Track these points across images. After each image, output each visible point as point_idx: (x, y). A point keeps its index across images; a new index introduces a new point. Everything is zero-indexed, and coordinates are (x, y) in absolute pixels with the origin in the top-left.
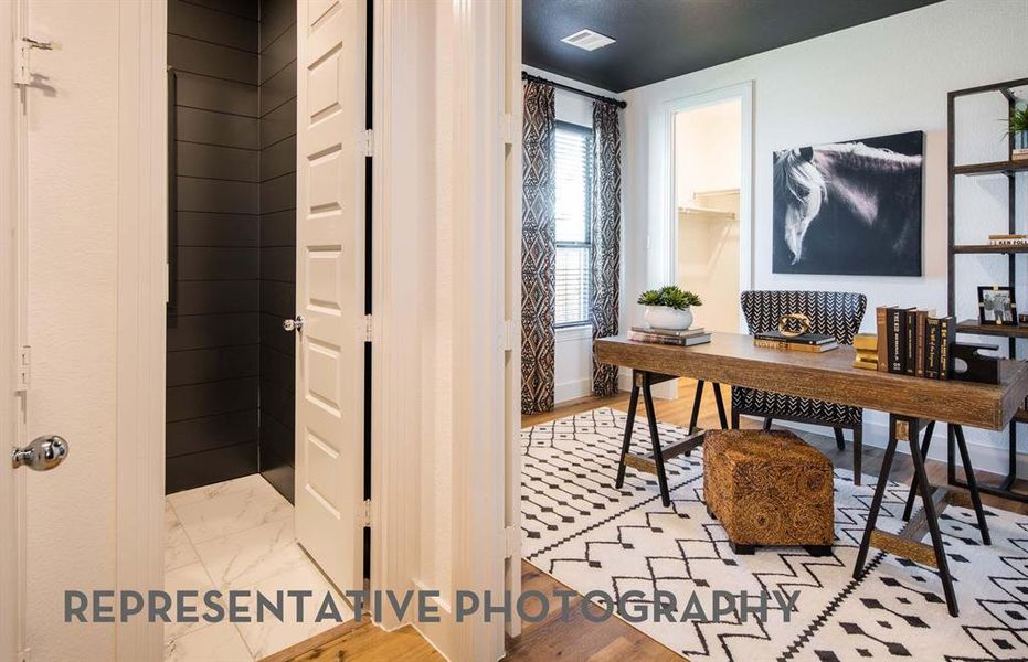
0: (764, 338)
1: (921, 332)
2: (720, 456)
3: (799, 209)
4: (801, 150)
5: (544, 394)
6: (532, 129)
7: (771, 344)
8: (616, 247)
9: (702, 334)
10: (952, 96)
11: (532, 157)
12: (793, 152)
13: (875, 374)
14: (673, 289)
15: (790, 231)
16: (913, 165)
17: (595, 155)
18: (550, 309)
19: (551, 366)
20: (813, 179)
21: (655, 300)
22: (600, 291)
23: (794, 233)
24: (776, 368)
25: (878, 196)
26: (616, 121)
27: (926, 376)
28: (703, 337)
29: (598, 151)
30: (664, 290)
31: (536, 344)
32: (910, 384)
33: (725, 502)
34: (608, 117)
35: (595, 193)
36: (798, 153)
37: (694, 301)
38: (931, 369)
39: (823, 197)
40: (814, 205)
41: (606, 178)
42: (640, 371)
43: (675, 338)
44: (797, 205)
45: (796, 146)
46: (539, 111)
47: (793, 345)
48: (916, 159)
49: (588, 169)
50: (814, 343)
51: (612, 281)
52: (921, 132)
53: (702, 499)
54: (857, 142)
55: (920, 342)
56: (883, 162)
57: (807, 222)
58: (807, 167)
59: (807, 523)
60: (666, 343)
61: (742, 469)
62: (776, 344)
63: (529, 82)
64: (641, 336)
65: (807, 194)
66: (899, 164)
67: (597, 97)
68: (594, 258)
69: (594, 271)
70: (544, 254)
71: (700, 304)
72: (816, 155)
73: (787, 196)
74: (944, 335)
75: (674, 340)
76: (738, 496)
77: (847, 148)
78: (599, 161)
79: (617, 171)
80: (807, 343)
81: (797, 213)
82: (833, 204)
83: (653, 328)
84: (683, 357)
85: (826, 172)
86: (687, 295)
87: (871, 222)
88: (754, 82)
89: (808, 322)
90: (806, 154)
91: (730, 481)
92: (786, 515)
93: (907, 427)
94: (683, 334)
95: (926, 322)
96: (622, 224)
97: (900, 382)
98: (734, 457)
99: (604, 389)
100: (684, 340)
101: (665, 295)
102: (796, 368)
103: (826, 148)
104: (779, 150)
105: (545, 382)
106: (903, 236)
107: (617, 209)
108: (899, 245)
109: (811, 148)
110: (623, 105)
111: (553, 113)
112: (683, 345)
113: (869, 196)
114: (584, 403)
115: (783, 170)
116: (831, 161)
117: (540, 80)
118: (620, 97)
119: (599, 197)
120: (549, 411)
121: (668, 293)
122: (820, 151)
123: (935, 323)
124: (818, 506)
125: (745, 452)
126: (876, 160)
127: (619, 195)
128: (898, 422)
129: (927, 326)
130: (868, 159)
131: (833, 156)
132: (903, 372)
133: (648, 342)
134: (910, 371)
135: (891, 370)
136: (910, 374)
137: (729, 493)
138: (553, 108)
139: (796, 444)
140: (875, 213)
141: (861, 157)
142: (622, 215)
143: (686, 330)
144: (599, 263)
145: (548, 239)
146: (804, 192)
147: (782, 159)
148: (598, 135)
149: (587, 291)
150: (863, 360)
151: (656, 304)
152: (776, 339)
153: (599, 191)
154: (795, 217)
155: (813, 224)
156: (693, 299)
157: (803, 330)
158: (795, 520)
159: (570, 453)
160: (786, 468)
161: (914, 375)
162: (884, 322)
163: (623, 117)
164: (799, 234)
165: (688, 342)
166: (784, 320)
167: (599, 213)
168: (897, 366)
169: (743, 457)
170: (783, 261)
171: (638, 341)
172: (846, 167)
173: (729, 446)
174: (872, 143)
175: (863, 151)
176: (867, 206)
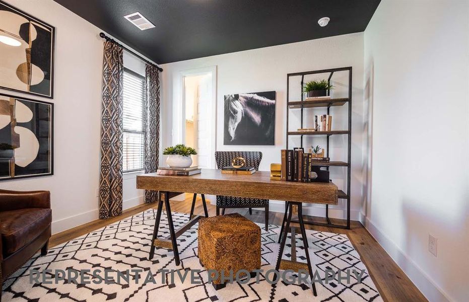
0: (226, 169)
1: (300, 161)
2: (208, 235)
3: (234, 119)
4: (235, 95)
5: (116, 207)
6: (108, 66)
7: (229, 172)
8: (158, 134)
9: (197, 169)
10: (289, 75)
11: (108, 81)
12: (232, 96)
13: (281, 182)
14: (182, 146)
15: (230, 128)
16: (273, 103)
17: (147, 90)
18: (119, 162)
19: (120, 192)
20: (239, 106)
21: (172, 152)
22: (149, 154)
23: (232, 129)
24: (236, 183)
25: (261, 114)
26: (158, 76)
27: (302, 181)
28: (197, 171)
29: (148, 88)
30: (177, 146)
31: (110, 182)
32: (299, 186)
33: (211, 261)
34: (154, 74)
35: (147, 108)
36: (233, 96)
37: (193, 152)
38: (305, 178)
39: (242, 114)
40: (239, 117)
41: (152, 101)
42: (163, 192)
43: (184, 171)
44: (233, 117)
45: (233, 93)
46: (112, 57)
47: (239, 172)
48: (273, 102)
49: (143, 96)
50: (249, 170)
51: (155, 149)
52: (275, 92)
53: (197, 255)
54: (255, 93)
55: (300, 165)
56: (263, 102)
57: (237, 124)
58: (237, 102)
59: (250, 262)
60: (178, 175)
61: (220, 242)
62: (232, 172)
63: (107, 41)
64: (164, 172)
65: (237, 113)
66: (268, 103)
67: (148, 62)
68: (146, 138)
69: (146, 145)
70: (116, 133)
71: (196, 154)
72: (240, 98)
73: (229, 113)
74: (310, 161)
75: (182, 173)
76: (218, 258)
77: (251, 96)
78: (148, 93)
79: (158, 99)
80: (245, 170)
81: (233, 120)
82: (246, 117)
83: (171, 167)
84: (188, 181)
85: (243, 104)
86: (189, 149)
87: (259, 124)
88: (217, 66)
89: (244, 161)
90: (237, 97)
91: (214, 250)
92: (241, 261)
93: (297, 207)
94: (187, 169)
95: (303, 155)
96: (161, 123)
97: (294, 186)
98: (216, 235)
99: (150, 200)
100: (188, 172)
101: (178, 149)
102: (246, 182)
103: (243, 95)
104: (226, 95)
105: (116, 200)
106: (269, 130)
107: (158, 116)
108: (268, 133)
109: (238, 95)
110: (161, 70)
111: (122, 62)
112: (187, 175)
113: (258, 115)
114: (140, 208)
115: (228, 102)
116: (245, 100)
117: (113, 41)
118: (160, 66)
119: (148, 109)
120: (119, 215)
121: (179, 148)
122: (241, 96)
123: (307, 155)
124: (255, 252)
125: (220, 231)
126: (261, 101)
127: (159, 110)
128: (293, 205)
129: (303, 158)
130: (258, 100)
131: (246, 98)
132: (292, 180)
133: (168, 175)
134: (295, 179)
135: (287, 180)
136: (295, 181)
137: (213, 256)
138: (122, 59)
139: (243, 220)
140: (260, 121)
141: (256, 100)
142: (161, 119)
143: (189, 167)
144: (149, 141)
145: (118, 126)
146: (235, 112)
147: (227, 98)
148: (148, 80)
149: (143, 155)
150: (274, 176)
151: (173, 153)
152: (232, 169)
153: (149, 107)
154: (232, 122)
155: (238, 125)
156: (193, 151)
157: (242, 165)
158: (245, 262)
159: (126, 240)
160: (241, 236)
161: (297, 181)
162: (285, 157)
163: (161, 76)
164: (234, 129)
165: (190, 173)
166: (234, 161)
167: (149, 117)
168: (290, 178)
169: (221, 235)
170: (228, 140)
171: (163, 175)
172: (250, 103)
173: (212, 229)
174: (260, 94)
175: (257, 97)
176: (257, 118)
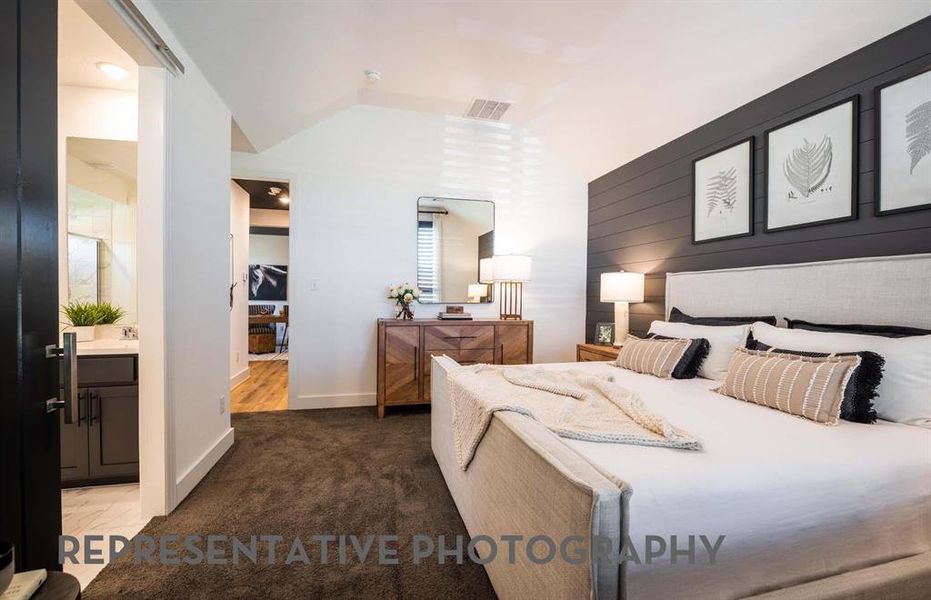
3: (256, 282)
4: (257, 265)
12: (254, 266)
16: (285, 274)
20: (260, 274)
23: (254, 289)
25: (277, 280)
39: (263, 279)
40: (260, 281)
45: (255, 264)
56: (278, 272)
57: (258, 286)
58: (259, 271)
66: (282, 273)
72: (261, 268)
73: (252, 278)
77: (269, 267)
82: (265, 281)
85: (263, 272)
87: (275, 287)
90: (258, 267)
103: (263, 266)
104: (250, 264)
108: (281, 292)
109: (259, 265)
113: (275, 280)
115: (252, 270)
122: (261, 266)
126: (276, 271)
130: (274, 271)
131: (265, 268)
140: (276, 284)
146: (257, 277)
147: (251, 267)
154: (255, 284)
164: (256, 289)
170: (251, 297)
172: (268, 272)
174: (275, 266)
175: (273, 268)
176: (274, 283)
